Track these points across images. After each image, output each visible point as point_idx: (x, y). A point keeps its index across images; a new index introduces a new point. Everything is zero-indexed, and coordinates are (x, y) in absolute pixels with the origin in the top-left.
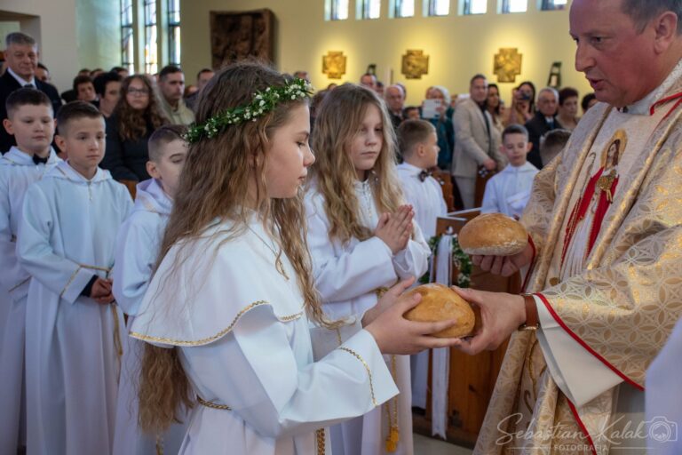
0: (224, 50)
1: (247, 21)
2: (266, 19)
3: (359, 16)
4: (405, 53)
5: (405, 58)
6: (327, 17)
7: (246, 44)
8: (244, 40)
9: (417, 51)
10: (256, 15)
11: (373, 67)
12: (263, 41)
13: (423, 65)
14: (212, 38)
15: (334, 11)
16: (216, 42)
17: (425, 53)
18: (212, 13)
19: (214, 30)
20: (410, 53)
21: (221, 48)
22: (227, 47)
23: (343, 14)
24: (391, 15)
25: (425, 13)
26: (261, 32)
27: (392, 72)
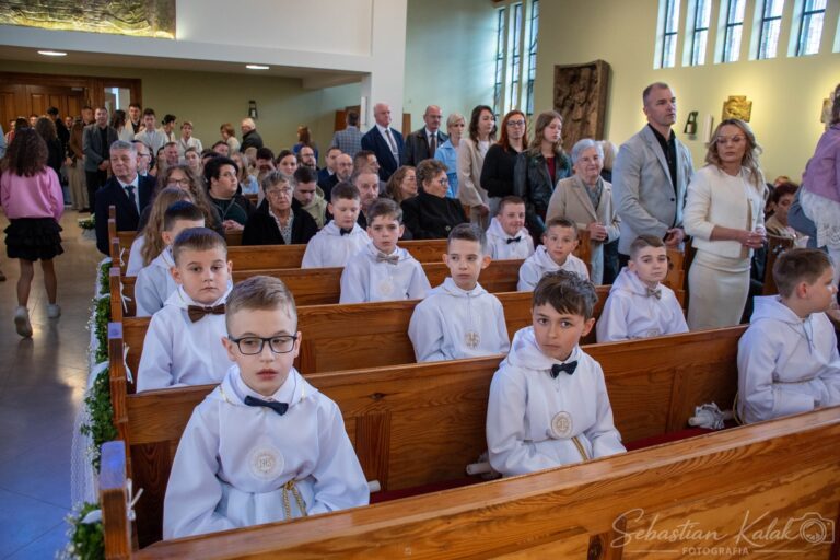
0: (564, 100)
1: (585, 73)
2: (599, 69)
3: (686, 63)
4: (727, 100)
5: (726, 104)
6: (657, 65)
7: (582, 94)
8: (581, 90)
9: (739, 97)
10: (592, 67)
11: (695, 114)
12: (596, 92)
13: (744, 112)
14: (555, 89)
15: (665, 60)
16: (558, 93)
17: (748, 99)
18: (557, 67)
19: (557, 82)
20: (732, 100)
21: (562, 98)
22: (568, 98)
23: (671, 62)
24: (717, 60)
25: (752, 57)
26: (596, 82)
27: (713, 120)
